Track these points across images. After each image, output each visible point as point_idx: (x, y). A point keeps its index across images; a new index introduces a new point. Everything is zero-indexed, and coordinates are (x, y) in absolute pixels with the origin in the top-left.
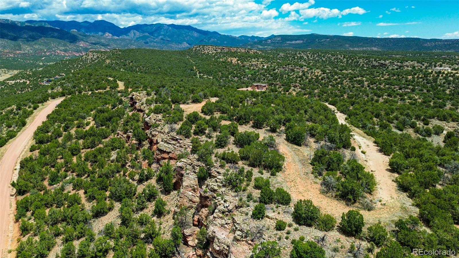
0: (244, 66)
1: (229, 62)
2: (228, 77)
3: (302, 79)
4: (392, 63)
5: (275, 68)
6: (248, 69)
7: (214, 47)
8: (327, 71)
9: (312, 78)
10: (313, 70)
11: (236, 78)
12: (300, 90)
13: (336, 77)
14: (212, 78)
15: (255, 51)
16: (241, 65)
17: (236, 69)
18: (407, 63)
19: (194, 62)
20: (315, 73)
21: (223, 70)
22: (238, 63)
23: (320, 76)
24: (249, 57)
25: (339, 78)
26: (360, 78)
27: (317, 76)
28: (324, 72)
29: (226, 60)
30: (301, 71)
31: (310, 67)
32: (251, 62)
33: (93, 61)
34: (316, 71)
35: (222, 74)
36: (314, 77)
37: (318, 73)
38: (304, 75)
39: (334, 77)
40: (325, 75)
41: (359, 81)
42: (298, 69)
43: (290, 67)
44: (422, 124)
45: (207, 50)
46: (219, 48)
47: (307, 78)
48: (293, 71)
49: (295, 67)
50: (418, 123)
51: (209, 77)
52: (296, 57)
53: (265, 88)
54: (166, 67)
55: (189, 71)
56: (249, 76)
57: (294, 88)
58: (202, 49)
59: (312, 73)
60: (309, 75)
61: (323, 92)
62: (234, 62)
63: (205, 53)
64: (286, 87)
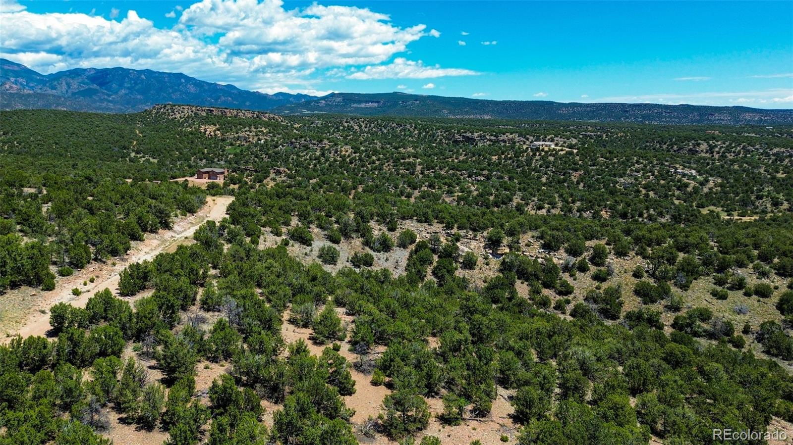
0: (223, 140)
1: (201, 132)
2: (188, 160)
3: (319, 162)
4: (482, 138)
5: (277, 143)
6: (231, 144)
8: (362, 148)
9: (335, 161)
10: (339, 147)
11: (204, 161)
12: (285, 179)
13: (374, 158)
14: (156, 161)
15: (272, 116)
16: (220, 138)
17: (210, 145)
18: (504, 137)
19: (141, 133)
20: (341, 151)
21: (185, 147)
22: (215, 135)
23: (349, 156)
24: (240, 125)
25: (378, 160)
26: (411, 160)
27: (343, 158)
28: (356, 150)
29: (197, 130)
30: (319, 149)
31: (333, 141)
32: (237, 133)
34: (343, 149)
35: (181, 153)
36: (339, 159)
37: (347, 151)
38: (323, 155)
39: (369, 157)
40: (358, 155)
41: (409, 163)
42: (314, 144)
43: (303, 142)
44: (385, 229)
45: (179, 113)
46: (203, 111)
47: (327, 160)
48: (306, 148)
49: (311, 140)
50: (379, 227)
51: (152, 160)
52: (341, 128)
53: (222, 177)
54: (71, 143)
55: (117, 149)
56: (230, 156)
57: (274, 176)
58: (169, 111)
59: (336, 152)
60: (332, 155)
61: (323, 182)
62: (208, 133)
63: (175, 118)
64: (259, 174)
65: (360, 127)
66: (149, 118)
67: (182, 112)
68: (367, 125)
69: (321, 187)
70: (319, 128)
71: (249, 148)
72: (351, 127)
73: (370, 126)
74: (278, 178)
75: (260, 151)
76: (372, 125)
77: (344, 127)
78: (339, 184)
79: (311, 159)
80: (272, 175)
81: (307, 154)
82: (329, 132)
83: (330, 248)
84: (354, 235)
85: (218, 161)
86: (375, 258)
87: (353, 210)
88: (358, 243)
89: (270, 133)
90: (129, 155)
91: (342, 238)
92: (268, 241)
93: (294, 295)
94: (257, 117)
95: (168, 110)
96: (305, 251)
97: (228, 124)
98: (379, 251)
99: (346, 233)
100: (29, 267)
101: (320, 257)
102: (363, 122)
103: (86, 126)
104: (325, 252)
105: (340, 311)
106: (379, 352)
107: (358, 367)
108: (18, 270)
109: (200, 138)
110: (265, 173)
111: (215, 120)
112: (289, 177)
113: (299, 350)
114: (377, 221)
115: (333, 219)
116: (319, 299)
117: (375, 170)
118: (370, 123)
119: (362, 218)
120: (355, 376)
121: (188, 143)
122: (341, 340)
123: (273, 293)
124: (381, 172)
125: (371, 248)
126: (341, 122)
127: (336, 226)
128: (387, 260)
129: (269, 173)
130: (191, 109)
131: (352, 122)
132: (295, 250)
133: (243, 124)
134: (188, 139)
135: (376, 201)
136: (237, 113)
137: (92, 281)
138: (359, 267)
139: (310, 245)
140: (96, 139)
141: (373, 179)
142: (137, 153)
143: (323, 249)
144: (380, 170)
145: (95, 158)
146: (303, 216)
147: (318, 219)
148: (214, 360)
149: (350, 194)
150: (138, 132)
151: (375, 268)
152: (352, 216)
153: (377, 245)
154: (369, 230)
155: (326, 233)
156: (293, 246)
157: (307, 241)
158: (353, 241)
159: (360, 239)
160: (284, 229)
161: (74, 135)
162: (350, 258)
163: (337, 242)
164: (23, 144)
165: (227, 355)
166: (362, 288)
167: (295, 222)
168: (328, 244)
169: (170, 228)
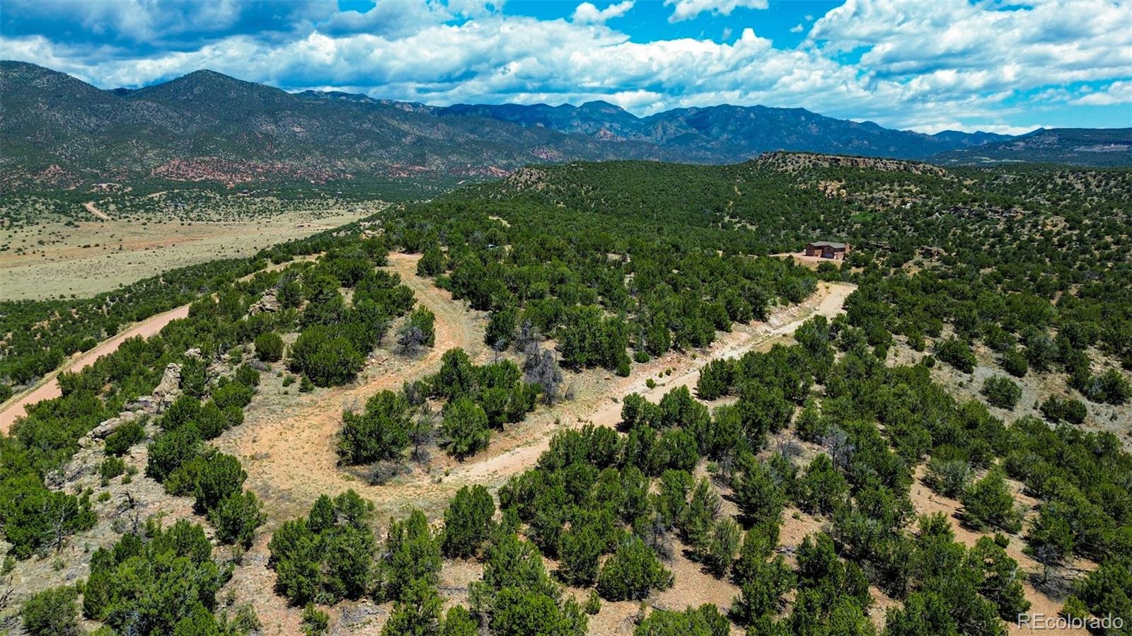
0: (849, 202)
1: (818, 191)
2: (796, 228)
3: (1001, 241)
5: (932, 208)
6: (860, 209)
7: (813, 157)
8: (1087, 221)
9: (1031, 240)
10: (1042, 217)
11: (819, 230)
12: (938, 264)
13: (1109, 239)
14: (754, 228)
15: (928, 167)
16: (845, 200)
17: (829, 209)
19: (741, 191)
20: (1045, 225)
21: (795, 211)
22: (839, 195)
23: (1058, 234)
24: (877, 180)
25: (1117, 243)
27: (1047, 236)
28: (1074, 223)
29: (814, 187)
30: (1004, 219)
31: (1032, 208)
32: (871, 193)
33: (529, 186)
35: (787, 219)
36: (1038, 237)
37: (1055, 226)
38: (1009, 229)
39: (1099, 237)
40: (1076, 232)
42: (996, 212)
43: (976, 208)
44: (1117, 364)
45: (792, 164)
46: (825, 160)
47: (1015, 239)
48: (981, 217)
49: (990, 206)
50: (1104, 359)
51: (749, 227)
52: (1050, 186)
53: (841, 255)
54: (659, 202)
55: (708, 211)
56: (856, 226)
57: (921, 259)
58: (780, 161)
59: (1035, 225)
60: (1026, 231)
61: (1005, 274)
62: (828, 191)
63: (786, 171)
64: (898, 254)
65: (1087, 185)
66: (753, 170)
67: (797, 162)
68: (1101, 181)
69: (999, 282)
70: (1007, 186)
71: (886, 215)
72: (1070, 185)
73: (1107, 184)
74: (926, 263)
75: (903, 219)
76: (1112, 183)
77: (1056, 185)
78: (1033, 279)
79: (986, 236)
80: (918, 258)
81: (980, 228)
82: (1025, 193)
83: (1004, 382)
84: (1052, 367)
85: (838, 232)
86: (1090, 412)
87: (1055, 325)
88: (1059, 381)
89: (922, 193)
90: (722, 219)
91: (1030, 370)
92: (900, 356)
93: (935, 444)
94: (905, 169)
95: (778, 160)
96: (959, 380)
97: (860, 179)
98: (1099, 401)
99: (1039, 362)
100: (606, 346)
101: (985, 392)
102: (1095, 177)
103: (678, 181)
104: (995, 387)
105: (1014, 487)
106: (1080, 569)
107: (1037, 583)
108: (596, 348)
109: (816, 199)
110: (907, 254)
111: (840, 174)
112: (946, 261)
113: (936, 528)
114: (1102, 348)
115: (1017, 335)
116: (977, 459)
117: (1108, 259)
118: (1110, 179)
119: (1073, 341)
120: (1029, 594)
121: (799, 206)
122: (1012, 531)
123: (902, 434)
124: (1120, 264)
125: (1085, 393)
126: (1051, 178)
127: (1020, 347)
128: (1114, 418)
129: (913, 253)
130: (809, 158)
131: (1071, 177)
132: (943, 375)
133: (882, 179)
134: (800, 200)
135: (1104, 313)
136: (875, 163)
137: (668, 373)
138: (1056, 421)
139: (970, 372)
140: (687, 197)
141: (1102, 276)
142: (732, 217)
143: (991, 381)
144: (1119, 260)
145: (683, 221)
146: (963, 326)
147: (989, 332)
148: (808, 509)
149: (1052, 298)
150: (736, 189)
151: (1086, 429)
152: (1053, 334)
153: (1097, 390)
154: (1085, 362)
155: (1000, 356)
156: (940, 368)
157: (964, 364)
158: (1049, 377)
159: (1064, 375)
160: (928, 342)
161: (664, 192)
162: (1040, 404)
163: (1020, 374)
164: (610, 202)
165: (827, 508)
166: (1060, 456)
167: (947, 332)
168: (1002, 374)
169: (765, 320)
